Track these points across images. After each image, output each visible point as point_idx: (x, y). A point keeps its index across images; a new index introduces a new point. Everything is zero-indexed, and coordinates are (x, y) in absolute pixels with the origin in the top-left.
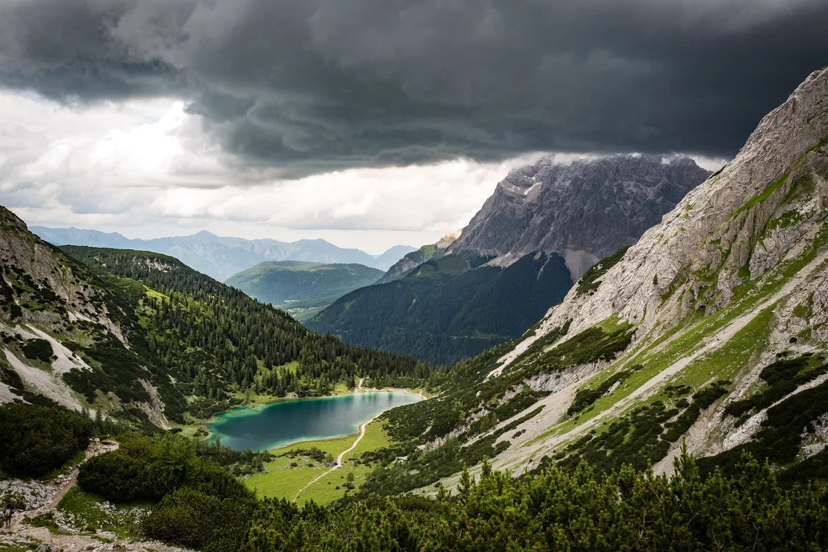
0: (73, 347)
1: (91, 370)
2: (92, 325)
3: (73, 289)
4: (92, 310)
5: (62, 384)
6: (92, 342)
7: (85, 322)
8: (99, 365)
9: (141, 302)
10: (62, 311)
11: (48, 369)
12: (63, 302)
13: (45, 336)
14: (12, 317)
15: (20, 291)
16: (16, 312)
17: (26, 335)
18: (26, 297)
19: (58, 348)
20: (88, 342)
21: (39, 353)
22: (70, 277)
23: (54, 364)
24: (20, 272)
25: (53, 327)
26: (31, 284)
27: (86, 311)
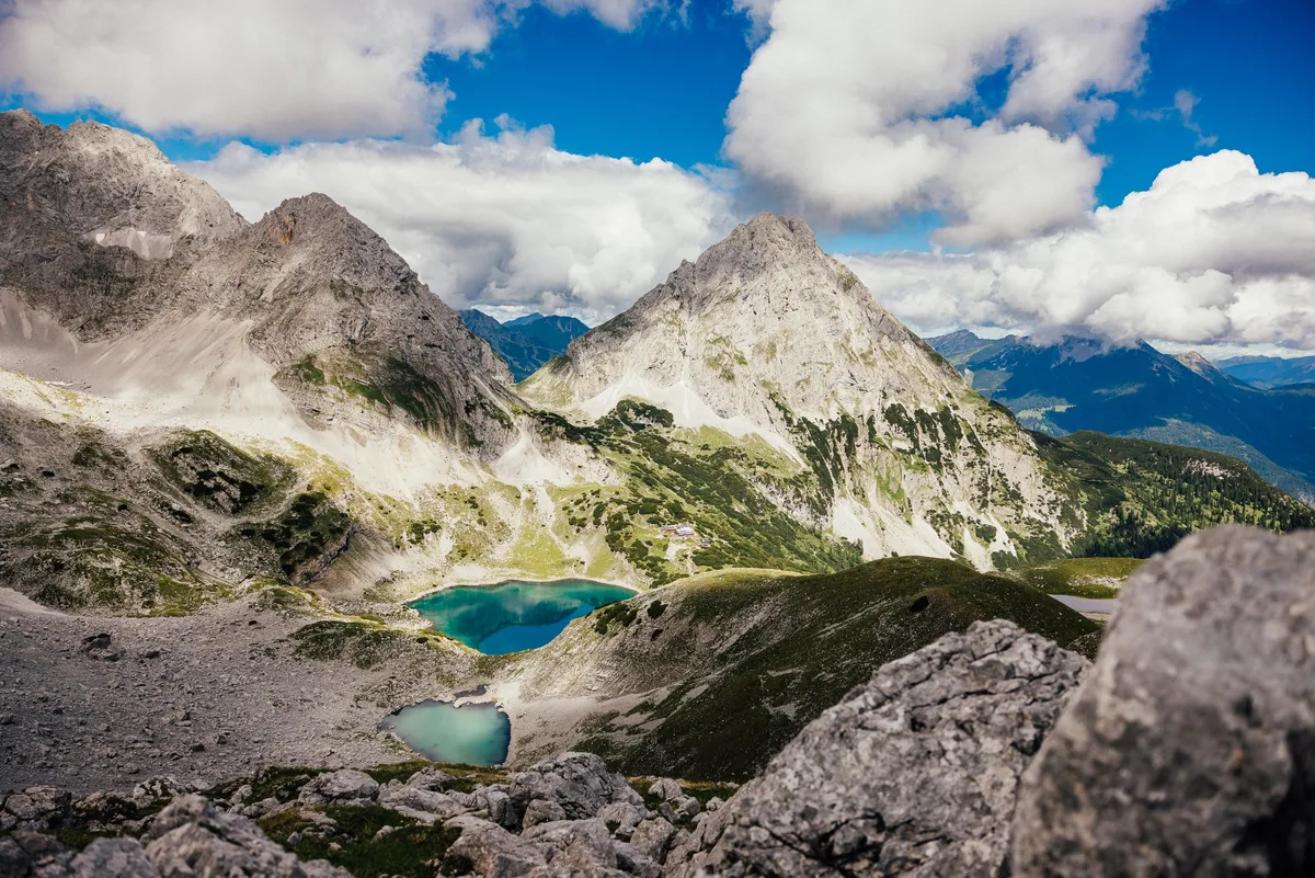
0: (1011, 535)
1: (1015, 555)
2: (1039, 522)
3: (1040, 492)
4: (1045, 509)
5: (990, 558)
6: (1029, 535)
7: (1033, 520)
8: (1025, 552)
9: (1111, 510)
10: (1019, 508)
11: (987, 546)
12: (1023, 502)
13: (995, 524)
14: (982, 507)
15: (994, 490)
16: (985, 504)
17: (984, 521)
18: (996, 494)
19: (1001, 535)
20: (1026, 534)
21: (986, 534)
22: (1041, 484)
23: (992, 545)
24: (1001, 475)
25: (1007, 519)
26: (1005, 485)
27: (1040, 511)
